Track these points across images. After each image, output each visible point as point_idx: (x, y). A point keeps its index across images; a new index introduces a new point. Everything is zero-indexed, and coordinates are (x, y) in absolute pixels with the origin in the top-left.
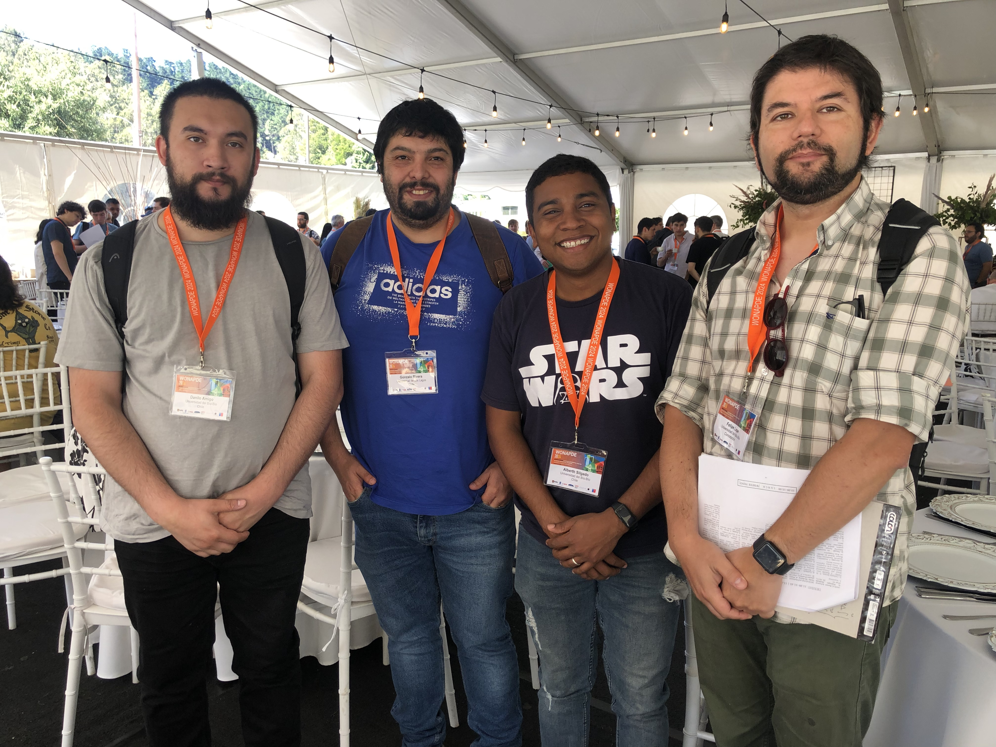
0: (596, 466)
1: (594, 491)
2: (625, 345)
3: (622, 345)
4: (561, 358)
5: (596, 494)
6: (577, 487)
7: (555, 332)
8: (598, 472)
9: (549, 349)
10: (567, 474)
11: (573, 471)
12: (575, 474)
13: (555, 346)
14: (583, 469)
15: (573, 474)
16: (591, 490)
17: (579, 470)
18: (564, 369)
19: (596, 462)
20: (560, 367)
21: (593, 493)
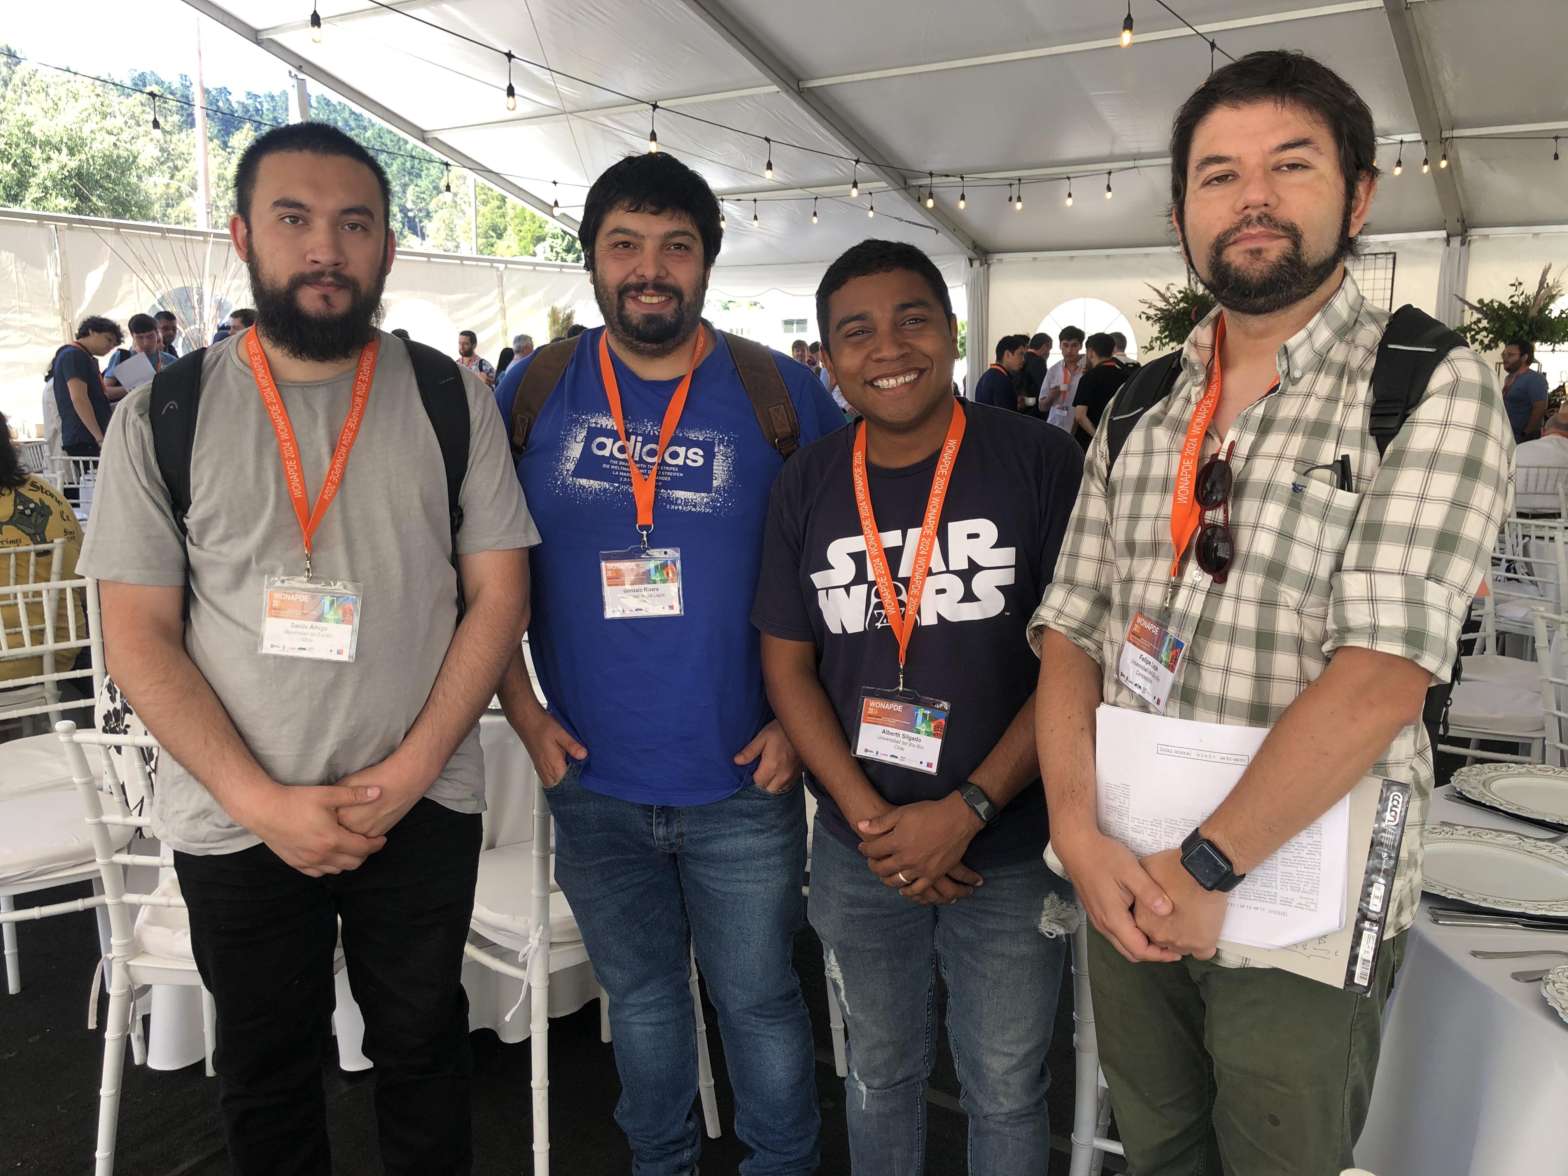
0: (933, 725)
1: (929, 765)
2: (975, 536)
3: (971, 536)
4: (876, 557)
5: (933, 770)
6: (903, 758)
7: (866, 518)
8: (935, 735)
9: (856, 543)
10: (887, 739)
11: (898, 735)
12: (900, 739)
13: (866, 539)
14: (912, 731)
15: (898, 739)
16: (925, 764)
17: (907, 733)
18: (881, 575)
19: (932, 719)
20: (875, 572)
21: (928, 769)
